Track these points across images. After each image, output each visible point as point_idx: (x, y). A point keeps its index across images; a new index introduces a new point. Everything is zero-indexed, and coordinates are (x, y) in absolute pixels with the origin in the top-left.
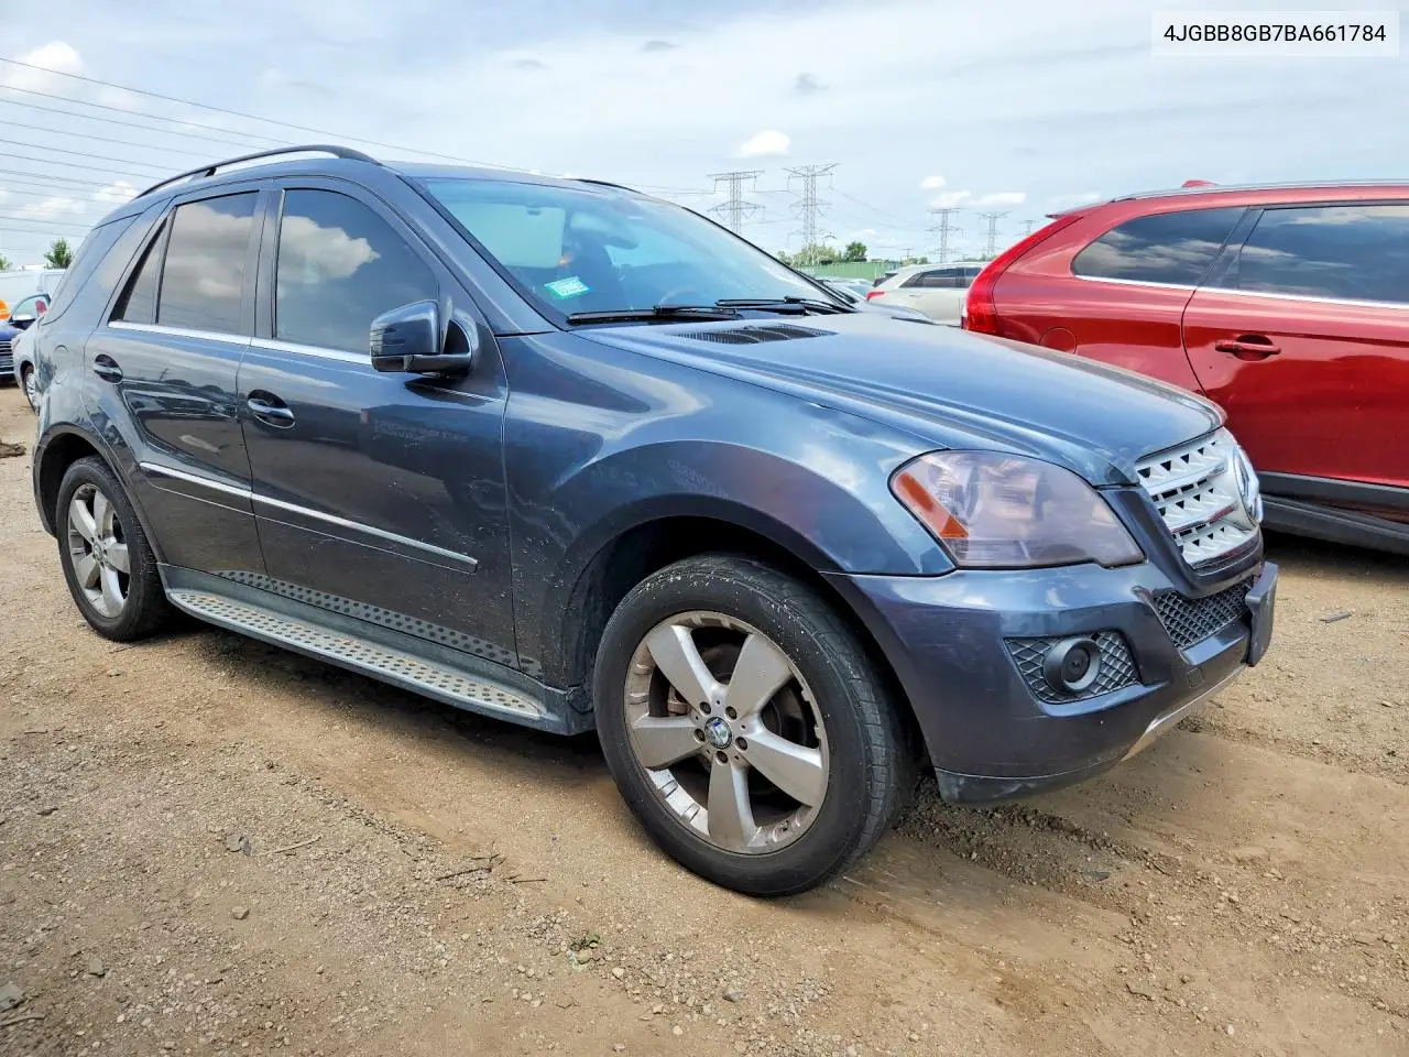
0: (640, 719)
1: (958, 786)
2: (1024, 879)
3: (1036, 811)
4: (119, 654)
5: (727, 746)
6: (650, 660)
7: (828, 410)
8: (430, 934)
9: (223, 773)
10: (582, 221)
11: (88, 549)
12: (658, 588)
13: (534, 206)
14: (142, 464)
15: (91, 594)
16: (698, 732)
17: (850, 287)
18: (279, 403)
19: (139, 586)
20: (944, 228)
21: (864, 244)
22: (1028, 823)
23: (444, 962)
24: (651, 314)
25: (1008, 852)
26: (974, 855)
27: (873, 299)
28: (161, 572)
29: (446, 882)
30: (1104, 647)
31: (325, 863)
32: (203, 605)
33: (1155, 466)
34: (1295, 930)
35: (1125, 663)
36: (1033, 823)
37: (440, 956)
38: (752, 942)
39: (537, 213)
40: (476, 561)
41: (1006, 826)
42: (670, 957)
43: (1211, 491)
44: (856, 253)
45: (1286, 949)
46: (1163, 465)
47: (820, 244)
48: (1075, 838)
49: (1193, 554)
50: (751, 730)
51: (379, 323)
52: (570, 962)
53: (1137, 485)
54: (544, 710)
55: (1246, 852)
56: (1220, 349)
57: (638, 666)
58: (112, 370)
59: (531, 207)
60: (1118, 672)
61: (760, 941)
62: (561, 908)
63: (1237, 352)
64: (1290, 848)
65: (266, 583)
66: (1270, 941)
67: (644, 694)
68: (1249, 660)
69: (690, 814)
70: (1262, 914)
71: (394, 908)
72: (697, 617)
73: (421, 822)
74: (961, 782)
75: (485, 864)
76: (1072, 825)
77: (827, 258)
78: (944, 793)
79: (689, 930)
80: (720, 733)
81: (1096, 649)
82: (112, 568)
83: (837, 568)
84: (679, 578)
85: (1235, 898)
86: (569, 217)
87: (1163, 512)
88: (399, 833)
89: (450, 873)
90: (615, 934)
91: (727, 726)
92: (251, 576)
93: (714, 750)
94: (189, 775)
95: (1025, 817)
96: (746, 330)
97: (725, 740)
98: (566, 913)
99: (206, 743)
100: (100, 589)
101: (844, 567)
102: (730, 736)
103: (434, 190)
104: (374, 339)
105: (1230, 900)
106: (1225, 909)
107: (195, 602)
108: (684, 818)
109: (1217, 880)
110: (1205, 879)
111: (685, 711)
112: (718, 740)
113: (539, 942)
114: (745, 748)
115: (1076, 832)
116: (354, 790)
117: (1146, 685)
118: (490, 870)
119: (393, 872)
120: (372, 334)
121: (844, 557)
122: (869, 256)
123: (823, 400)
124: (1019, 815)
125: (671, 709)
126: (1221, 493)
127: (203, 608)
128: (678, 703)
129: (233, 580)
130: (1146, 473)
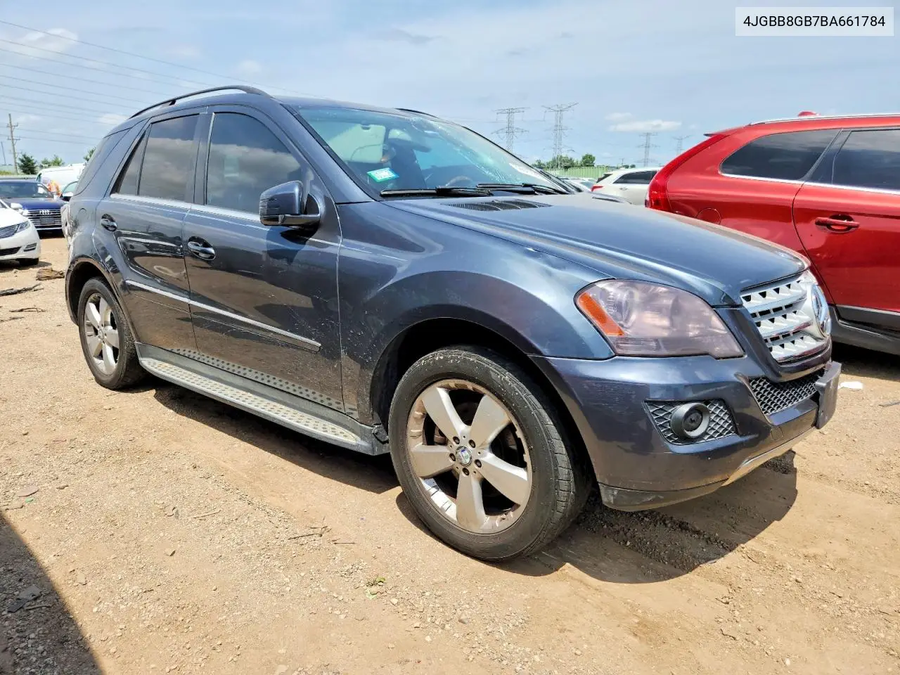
0: (416, 445)
1: (613, 495)
2: (659, 559)
3: (672, 518)
4: (112, 397)
5: (469, 464)
6: (423, 409)
7: (539, 253)
8: (281, 571)
9: (166, 469)
10: (396, 134)
11: (96, 332)
12: (429, 364)
13: (366, 124)
14: (127, 282)
15: (97, 361)
16: (451, 455)
17: (582, 183)
18: (206, 245)
19: (124, 356)
20: (647, 147)
21: (594, 155)
22: (666, 525)
23: (288, 589)
24: (434, 191)
25: (651, 542)
26: (628, 543)
27: (595, 190)
28: (137, 348)
29: (294, 541)
30: (712, 410)
31: (223, 526)
32: (160, 368)
33: (755, 295)
34: (839, 602)
35: (726, 422)
36: (669, 525)
37: (286, 584)
38: (479, 588)
39: (368, 129)
40: (320, 345)
41: (651, 527)
42: (427, 594)
43: (795, 312)
44: (588, 162)
45: (831, 613)
46: (760, 294)
47: (564, 155)
48: (696, 536)
49: (778, 353)
50: (485, 455)
51: (265, 195)
52: (365, 593)
53: (741, 305)
54: (359, 439)
55: (811, 551)
56: (818, 223)
57: (416, 413)
58: (111, 224)
59: (363, 125)
60: (722, 427)
61: (485, 588)
62: (362, 561)
63: (828, 225)
64: (841, 550)
65: (198, 356)
66: (820, 608)
67: (419, 431)
68: (816, 425)
69: (445, 507)
70: (817, 591)
71: (261, 555)
72: (452, 383)
73: (282, 505)
74: (615, 493)
75: (319, 531)
76: (695, 528)
77: (568, 164)
78: (605, 499)
79: (442, 578)
80: (465, 457)
81: (707, 411)
82: (109, 344)
83: (539, 353)
84: (442, 358)
85: (799, 579)
86: (388, 131)
87: (759, 324)
88: (268, 510)
89: (297, 536)
90: (395, 578)
91: (469, 452)
92: (190, 351)
93: (461, 468)
94: (147, 470)
95: (664, 521)
96: (493, 203)
97: (468, 461)
98: (365, 564)
99: (158, 452)
100: (102, 357)
101: (544, 353)
102: (471, 458)
103: (302, 113)
104: (262, 205)
105: (797, 581)
106: (792, 586)
107: (156, 366)
108: (442, 509)
109: (789, 567)
110: (781, 567)
111: (444, 442)
112: (464, 462)
113: (347, 580)
114: (480, 467)
115: (698, 532)
116: (243, 483)
117: (741, 436)
118: (321, 536)
119: (263, 533)
120: (261, 202)
121: (543, 345)
122: (596, 163)
123: (537, 247)
124: (661, 519)
125: (435, 440)
126: (802, 314)
127: (160, 370)
128: (440, 437)
129: (179, 354)
130: (748, 299)
